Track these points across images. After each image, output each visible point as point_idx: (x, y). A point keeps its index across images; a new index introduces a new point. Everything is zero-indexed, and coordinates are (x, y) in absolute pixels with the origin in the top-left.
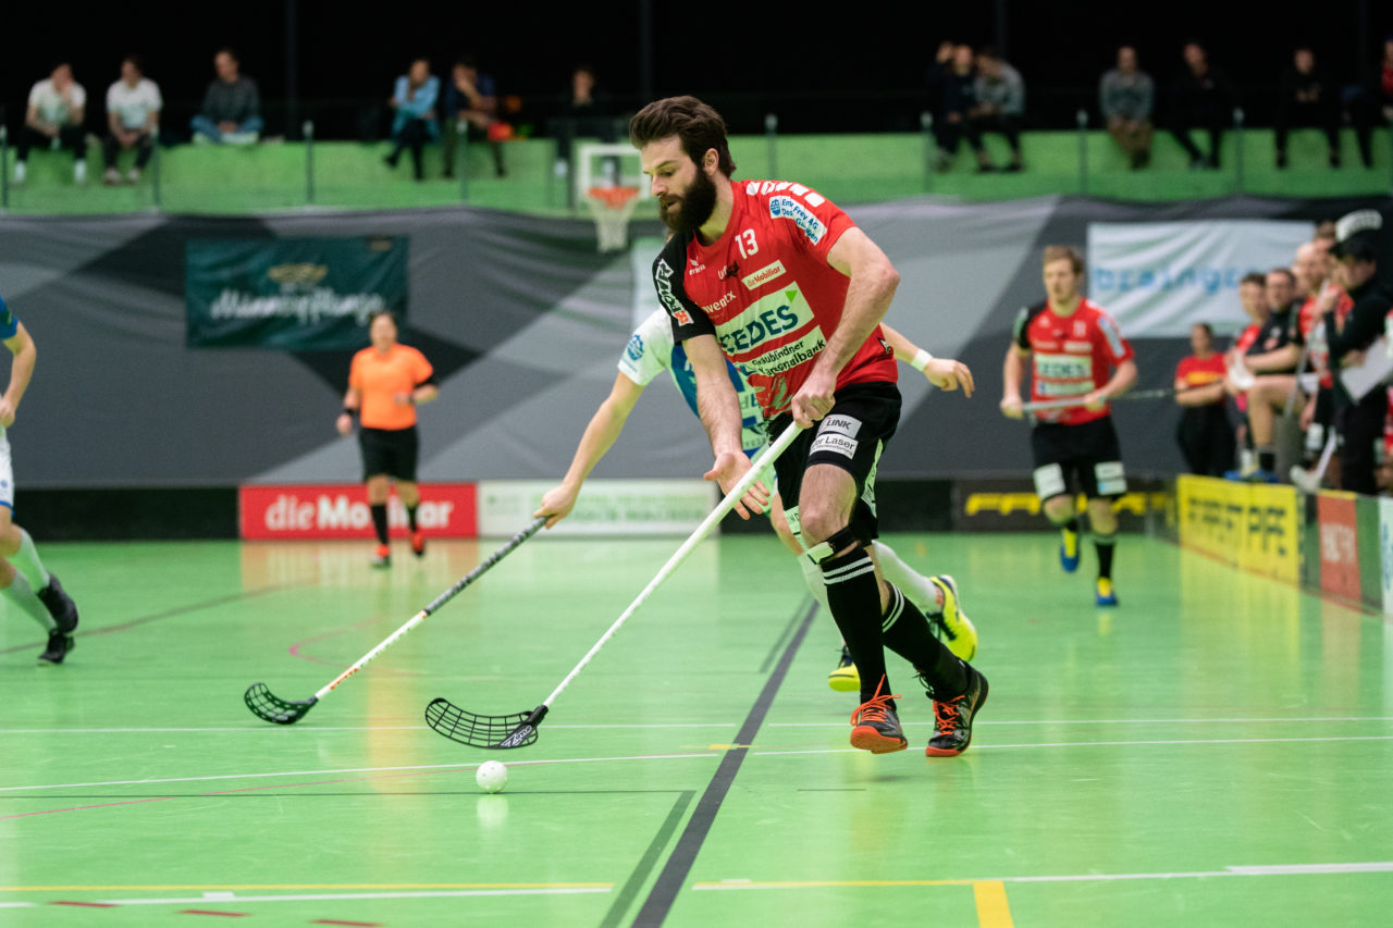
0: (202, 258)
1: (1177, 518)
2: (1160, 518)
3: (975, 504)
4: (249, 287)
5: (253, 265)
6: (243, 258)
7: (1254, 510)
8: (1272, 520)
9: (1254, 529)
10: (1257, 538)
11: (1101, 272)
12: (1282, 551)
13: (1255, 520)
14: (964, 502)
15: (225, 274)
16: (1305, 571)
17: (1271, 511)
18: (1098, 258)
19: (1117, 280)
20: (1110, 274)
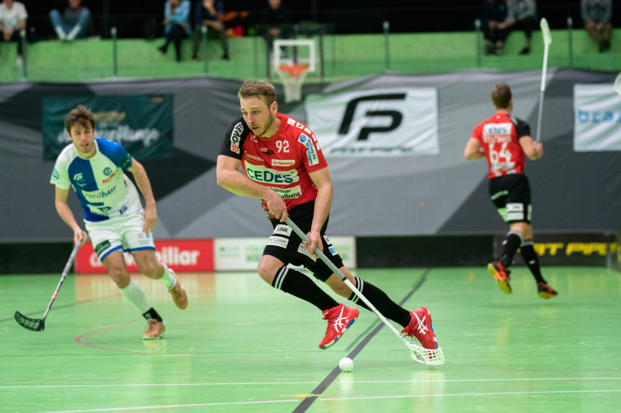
0: (52, 108)
2: (614, 257)
11: (581, 113)
18: (579, 105)
19: (591, 117)
20: (586, 114)
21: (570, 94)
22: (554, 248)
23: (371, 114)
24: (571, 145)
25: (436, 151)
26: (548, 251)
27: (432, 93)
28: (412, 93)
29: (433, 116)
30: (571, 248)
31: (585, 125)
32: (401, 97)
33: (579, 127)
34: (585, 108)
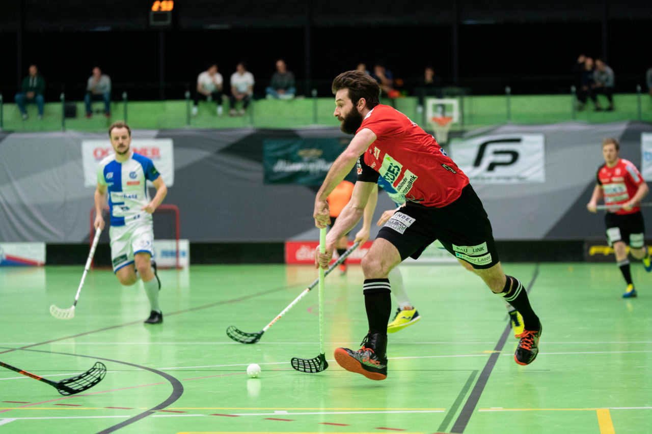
0: (270, 147)
3: (593, 250)
4: (290, 159)
5: (292, 149)
6: (288, 146)
11: (646, 153)
14: (588, 249)
15: (280, 153)
18: (645, 148)
20: (650, 154)
23: (497, 153)
25: (543, 180)
27: (540, 138)
28: (526, 138)
29: (541, 154)
31: (649, 163)
32: (518, 140)
33: (645, 164)
34: (649, 150)
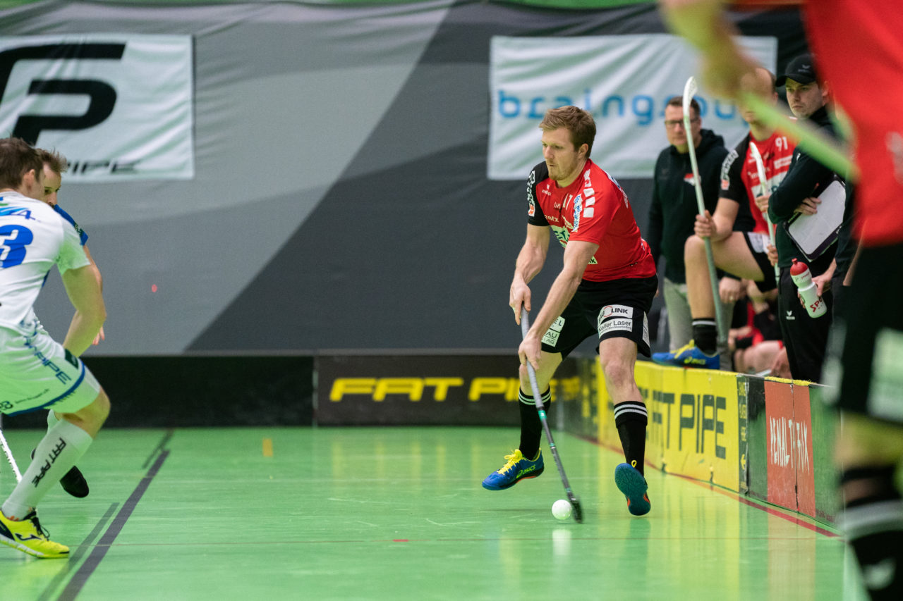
1: (594, 410)
2: (573, 407)
3: (340, 389)
7: (687, 399)
8: (709, 412)
9: (686, 423)
10: (690, 435)
11: (504, 99)
12: (720, 452)
13: (688, 411)
14: (327, 387)
16: (747, 477)
17: (708, 400)
18: (500, 81)
19: (525, 108)
20: (515, 100)
21: (483, 57)
22: (442, 387)
23: (40, 87)
24: (483, 167)
25: (189, 174)
26: (429, 391)
27: (181, 46)
28: (135, 44)
29: (185, 94)
30: (478, 388)
31: (513, 124)
32: (115, 51)
33: (499, 128)
34: (513, 88)
